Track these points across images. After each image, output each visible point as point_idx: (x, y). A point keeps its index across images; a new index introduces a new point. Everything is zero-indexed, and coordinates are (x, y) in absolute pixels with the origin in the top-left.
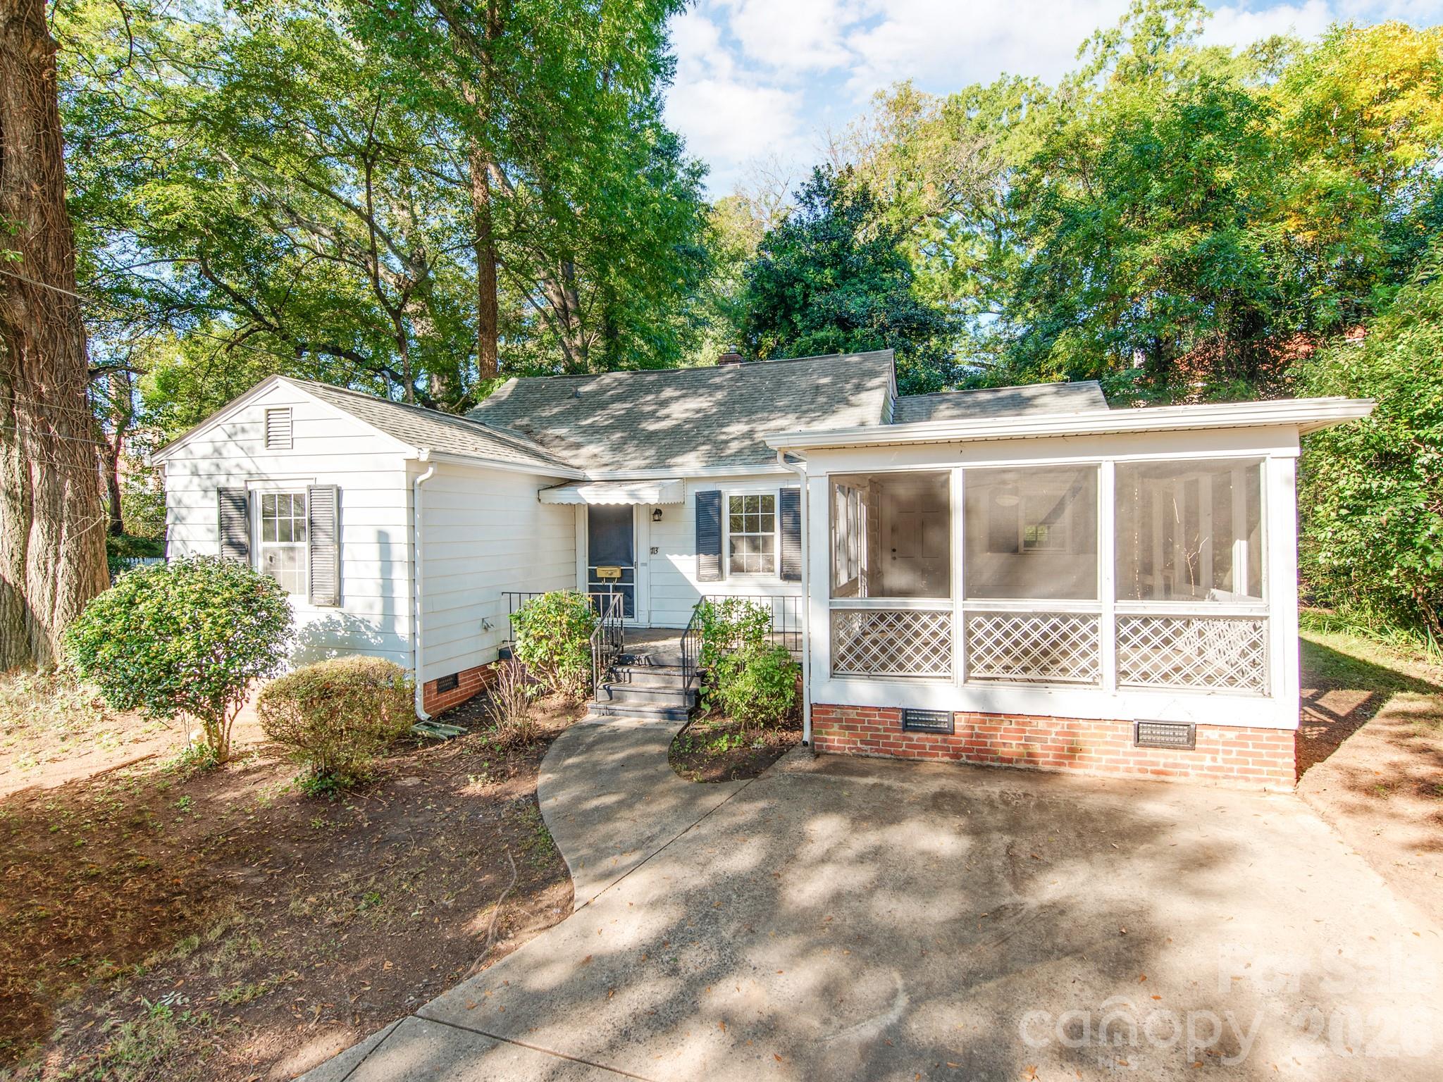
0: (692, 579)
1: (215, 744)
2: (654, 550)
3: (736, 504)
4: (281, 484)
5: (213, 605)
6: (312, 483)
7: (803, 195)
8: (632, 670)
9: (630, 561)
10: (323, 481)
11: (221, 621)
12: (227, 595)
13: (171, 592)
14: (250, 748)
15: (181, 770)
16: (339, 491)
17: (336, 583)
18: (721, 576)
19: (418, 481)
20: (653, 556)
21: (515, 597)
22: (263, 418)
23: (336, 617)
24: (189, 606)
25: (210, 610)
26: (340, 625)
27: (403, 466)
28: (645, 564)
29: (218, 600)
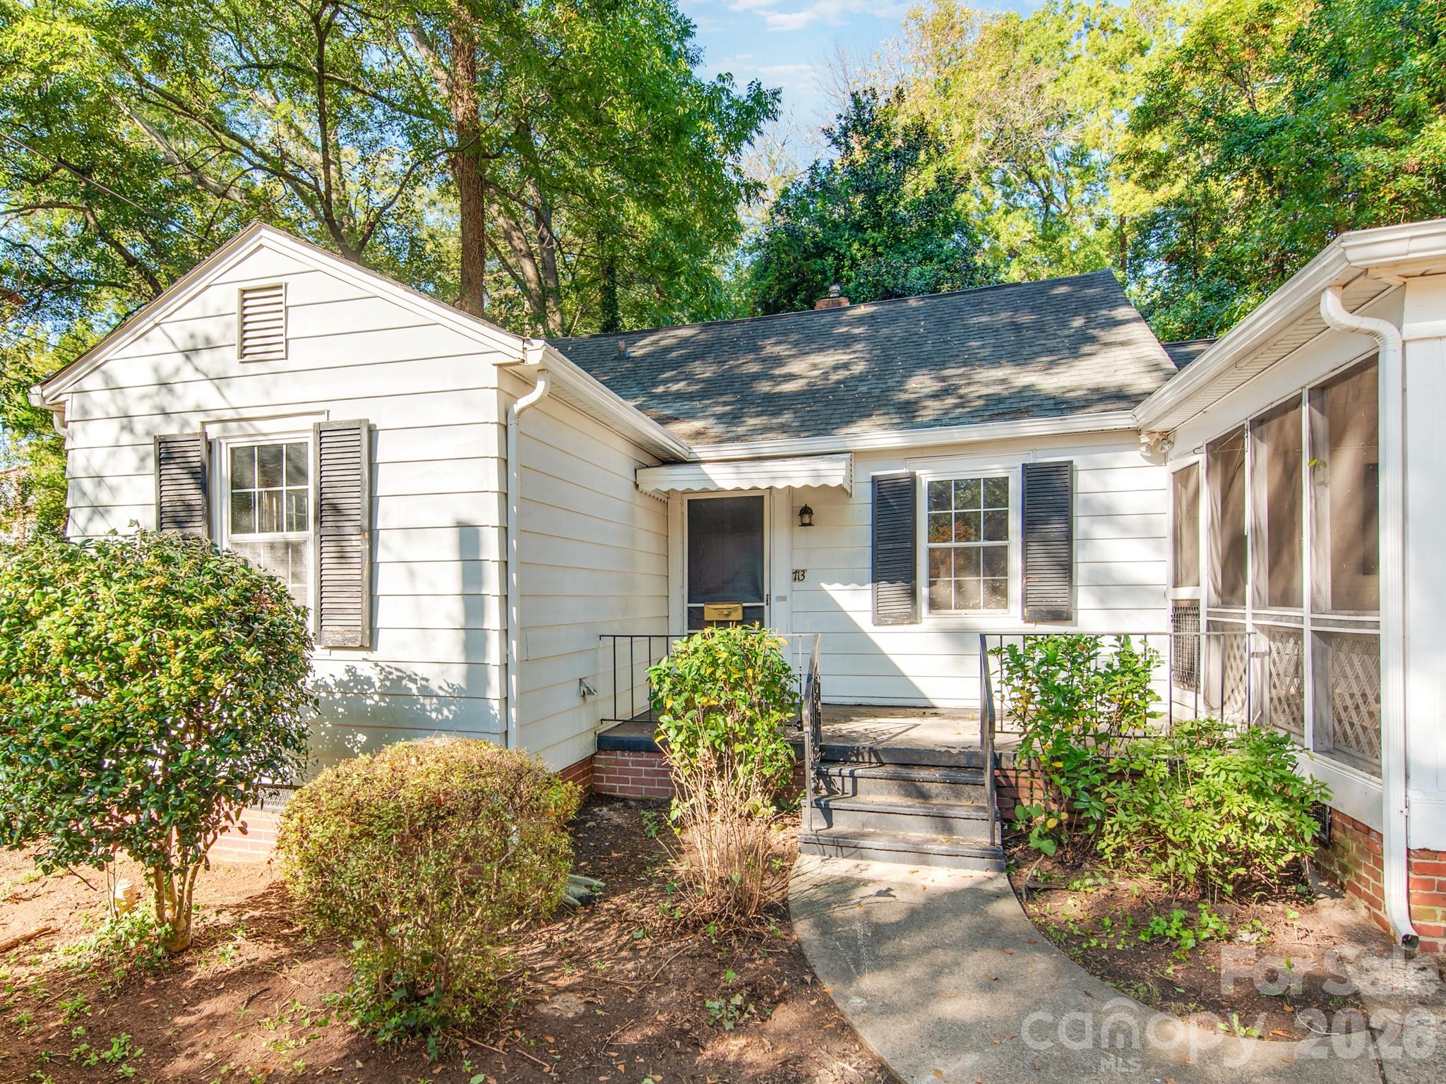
0: (864, 621)
1: (168, 913)
2: (798, 575)
3: (940, 495)
4: (263, 426)
5: (186, 620)
6: (322, 419)
7: (837, 131)
8: (859, 772)
9: (758, 593)
10: (341, 414)
11: (203, 656)
12: (211, 602)
13: (102, 592)
14: (226, 919)
15: (104, 967)
16: (372, 431)
17: (366, 605)
18: (913, 618)
19: (517, 408)
20: (797, 585)
21: (623, 644)
22: (234, 306)
23: (365, 670)
24: (139, 621)
25: (180, 633)
26: (371, 685)
27: (492, 378)
28: (783, 599)
29: (195, 610)
